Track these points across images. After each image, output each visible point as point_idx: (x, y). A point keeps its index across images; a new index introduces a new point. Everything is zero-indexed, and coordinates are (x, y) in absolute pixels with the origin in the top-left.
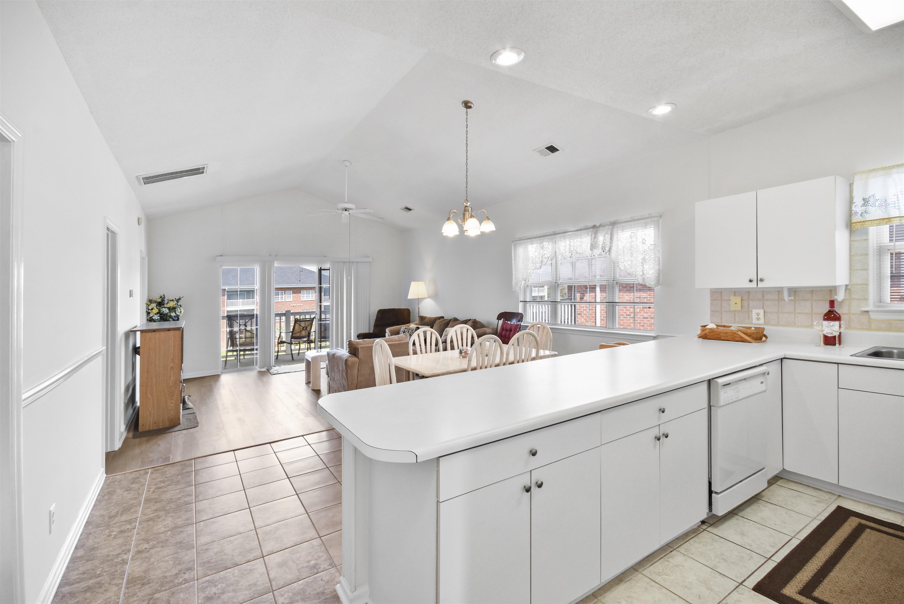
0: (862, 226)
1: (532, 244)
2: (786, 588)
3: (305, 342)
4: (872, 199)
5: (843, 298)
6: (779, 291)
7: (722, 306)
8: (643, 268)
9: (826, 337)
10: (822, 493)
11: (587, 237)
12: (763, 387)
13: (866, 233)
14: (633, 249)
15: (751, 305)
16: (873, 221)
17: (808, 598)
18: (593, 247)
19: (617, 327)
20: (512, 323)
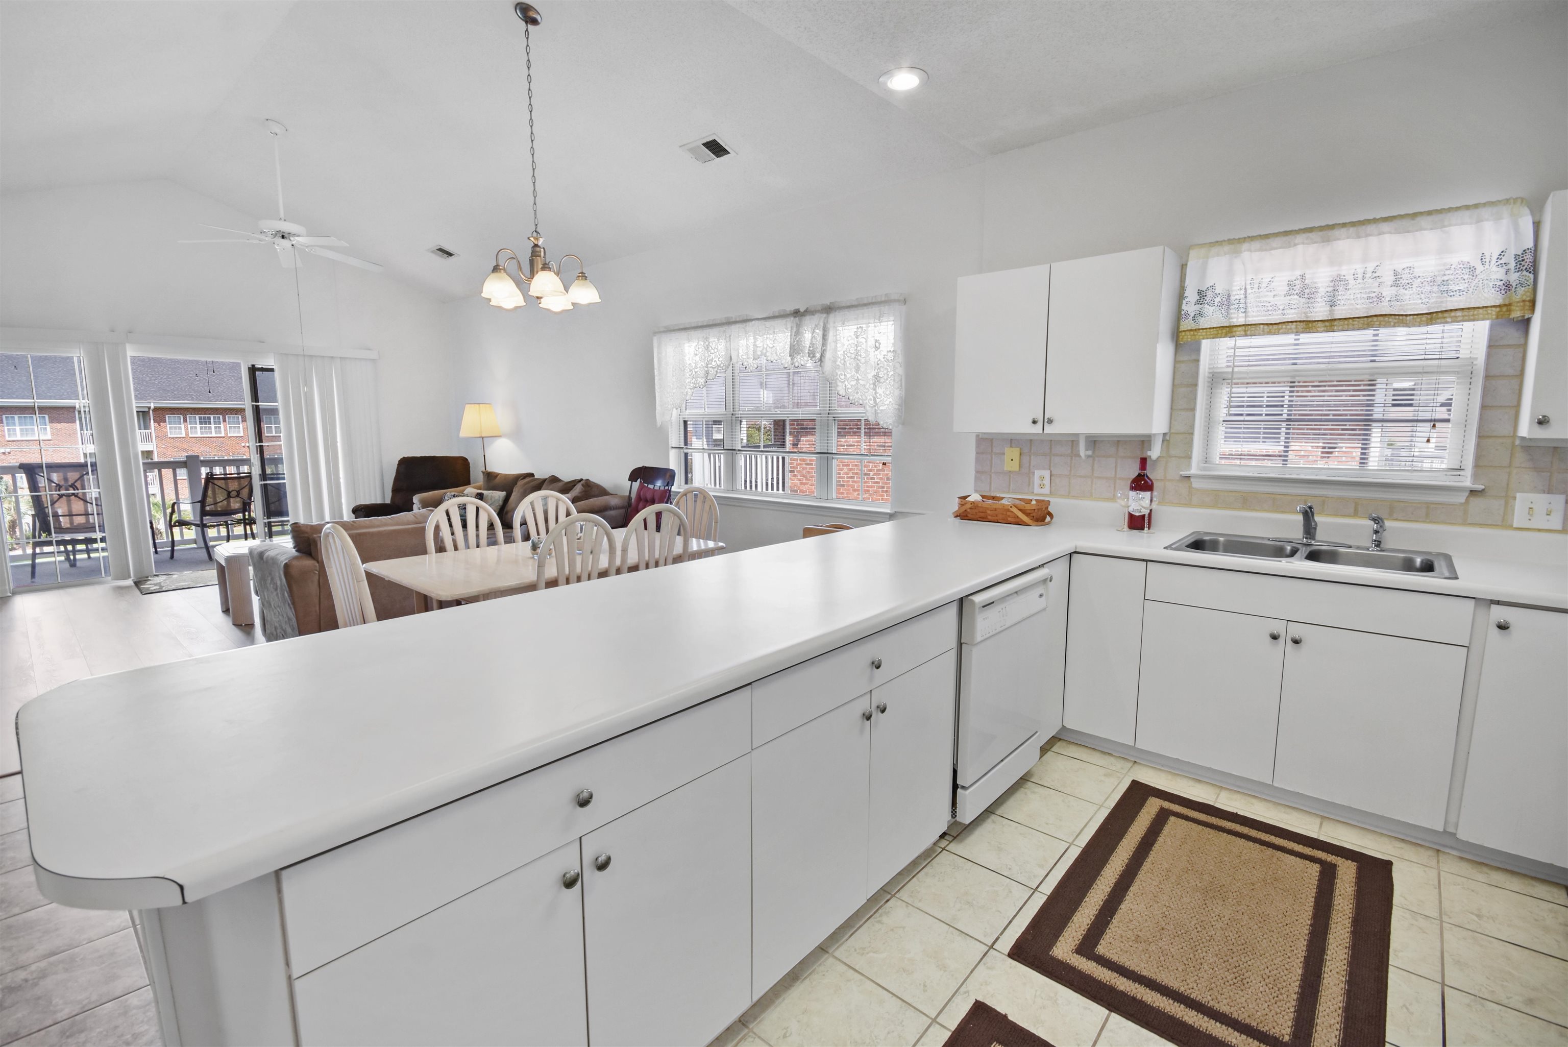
0: (1193, 337)
1: (689, 340)
2: (1058, 944)
3: (238, 522)
4: (1210, 293)
5: (1159, 455)
6: (1072, 441)
7: (991, 463)
8: (876, 393)
9: (1131, 517)
10: (1112, 759)
11: (785, 332)
12: (1042, 602)
13: (1198, 350)
14: (859, 357)
15: (1032, 463)
16: (1208, 330)
17: (1089, 959)
18: (795, 350)
19: (834, 496)
20: (657, 488)
